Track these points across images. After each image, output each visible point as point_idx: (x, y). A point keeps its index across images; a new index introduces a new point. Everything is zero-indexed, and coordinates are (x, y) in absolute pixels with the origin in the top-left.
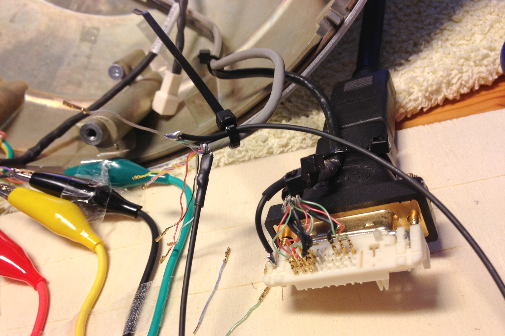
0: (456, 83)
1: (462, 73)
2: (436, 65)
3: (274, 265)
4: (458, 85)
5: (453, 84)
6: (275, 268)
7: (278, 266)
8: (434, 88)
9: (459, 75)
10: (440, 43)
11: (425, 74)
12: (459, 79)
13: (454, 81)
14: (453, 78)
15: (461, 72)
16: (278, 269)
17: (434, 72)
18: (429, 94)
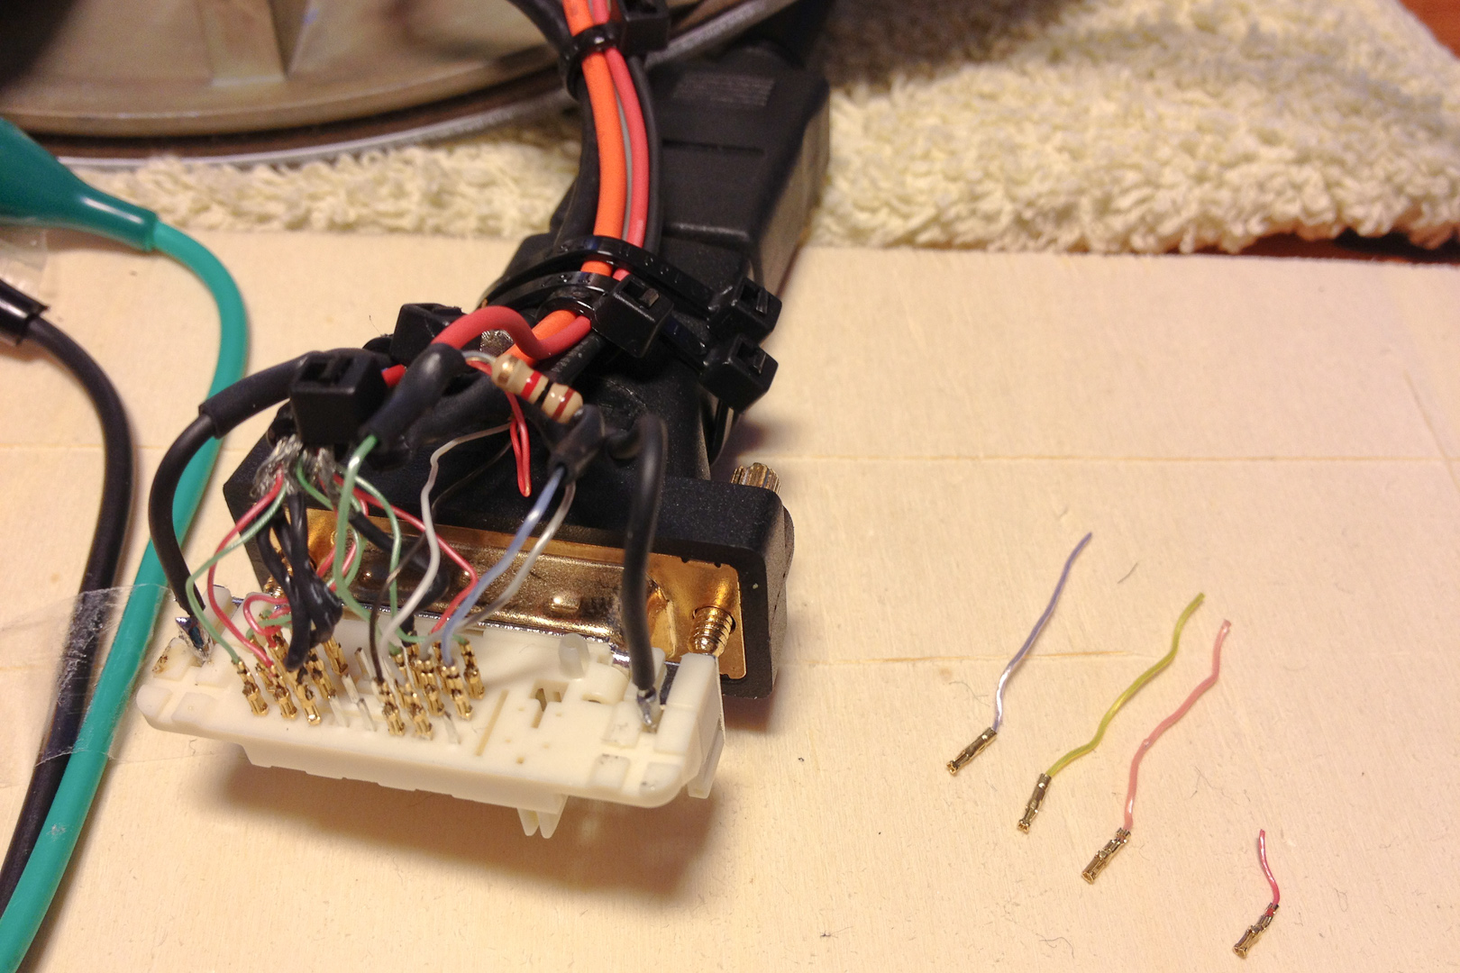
0: (1129, 210)
1: (1157, 186)
2: (1091, 133)
3: (198, 653)
4: (1133, 216)
5: (1118, 212)
6: (199, 663)
7: (211, 661)
8: (1061, 201)
9: (1146, 191)
10: (1126, 74)
11: (1049, 148)
12: (1143, 201)
13: (1124, 202)
14: (1125, 192)
15: (1152, 182)
16: (207, 670)
17: (1076, 155)
18: (1037, 214)
